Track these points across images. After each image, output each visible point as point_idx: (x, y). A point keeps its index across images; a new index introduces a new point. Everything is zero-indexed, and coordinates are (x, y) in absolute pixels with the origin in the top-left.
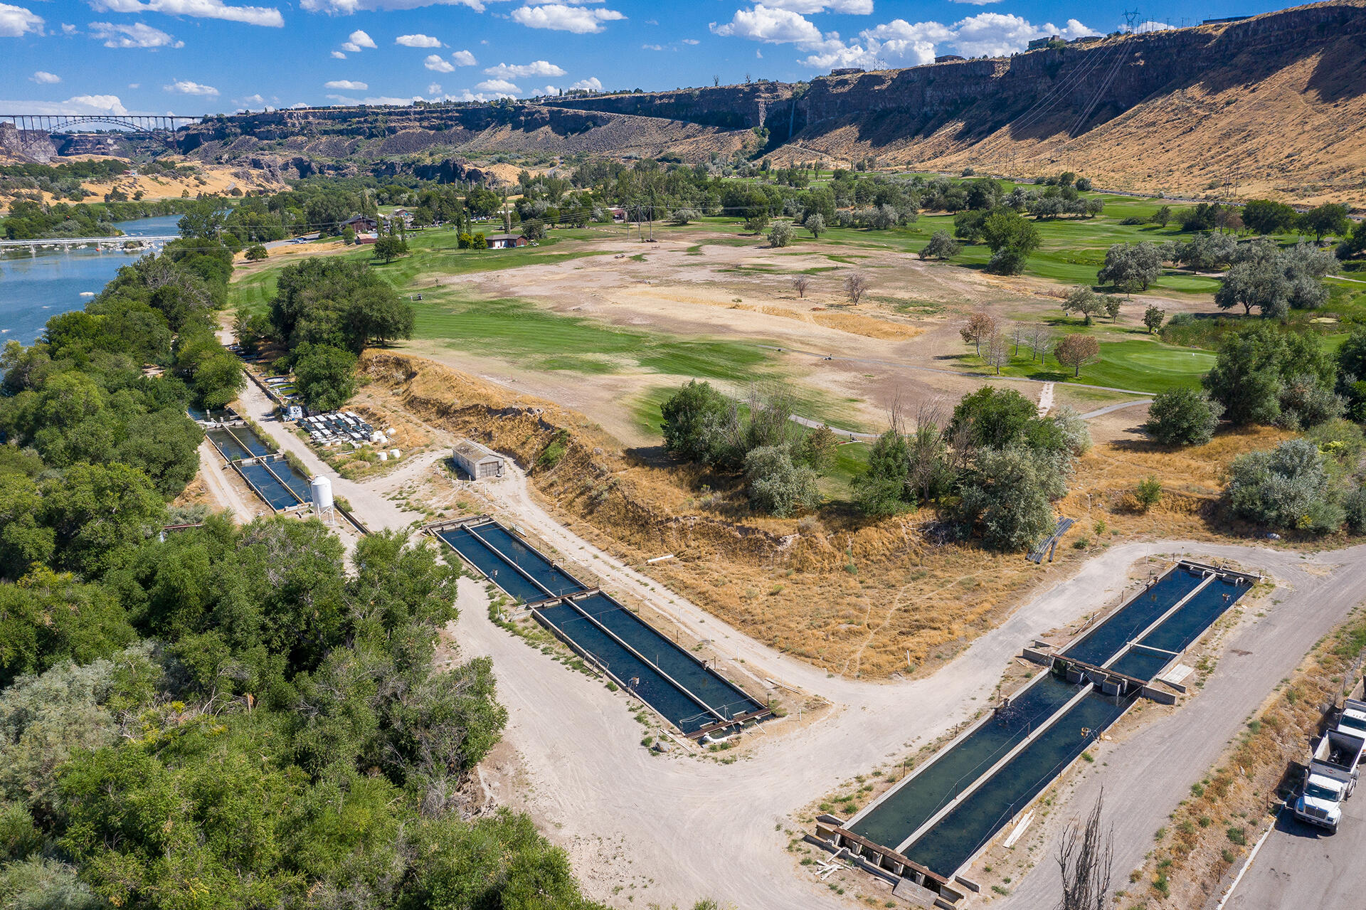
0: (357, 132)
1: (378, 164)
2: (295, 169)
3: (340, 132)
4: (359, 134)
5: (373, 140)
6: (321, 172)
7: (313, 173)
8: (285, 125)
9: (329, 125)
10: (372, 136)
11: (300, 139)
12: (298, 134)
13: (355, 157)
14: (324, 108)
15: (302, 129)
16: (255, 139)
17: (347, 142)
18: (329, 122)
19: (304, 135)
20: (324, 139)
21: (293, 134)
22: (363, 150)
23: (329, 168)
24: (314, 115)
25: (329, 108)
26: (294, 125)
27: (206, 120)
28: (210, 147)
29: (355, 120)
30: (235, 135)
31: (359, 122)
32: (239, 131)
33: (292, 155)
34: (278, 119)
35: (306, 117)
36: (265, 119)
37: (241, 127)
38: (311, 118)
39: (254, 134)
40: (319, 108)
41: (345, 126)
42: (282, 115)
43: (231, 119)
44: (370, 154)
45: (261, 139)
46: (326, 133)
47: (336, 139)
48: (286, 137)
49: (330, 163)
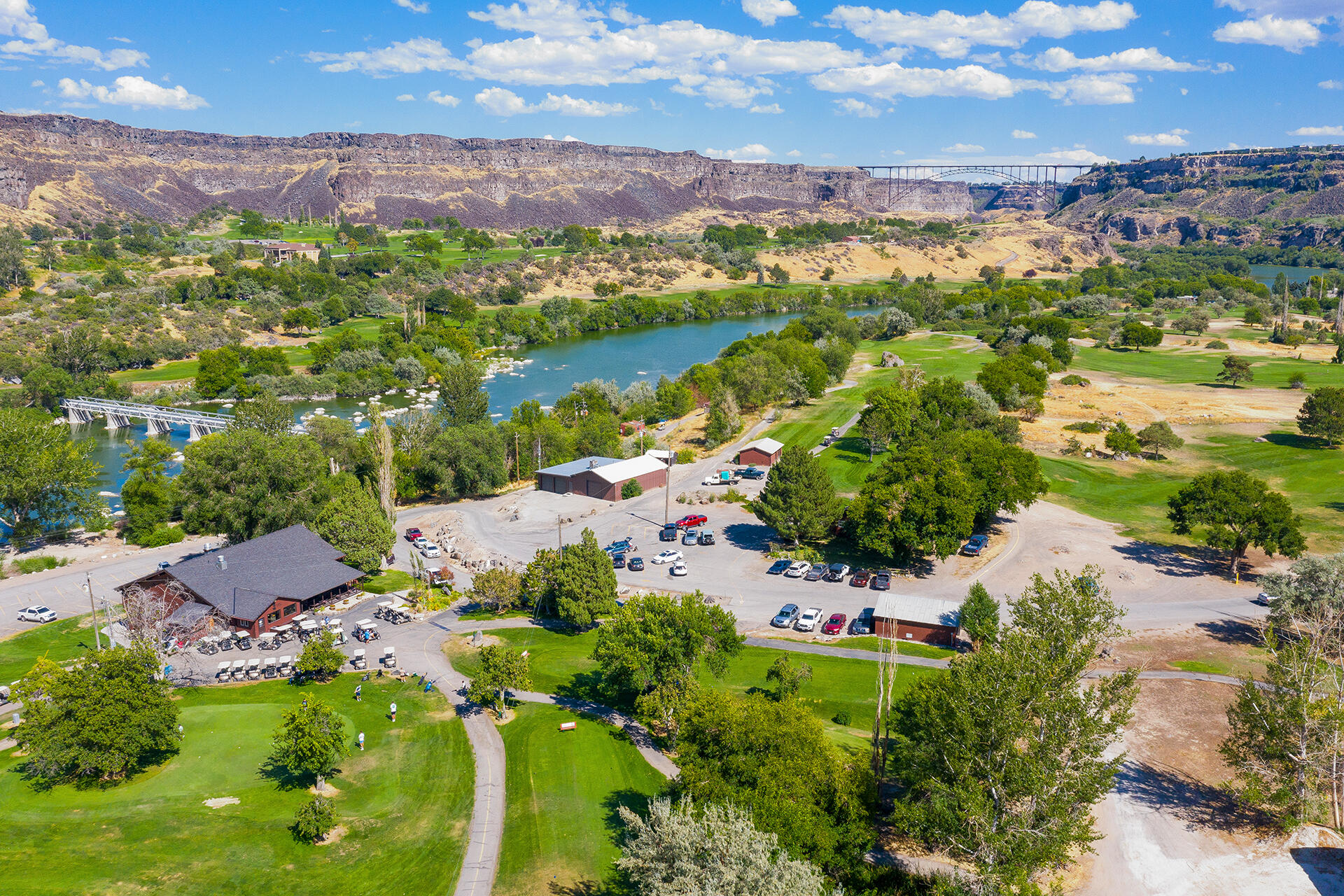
0: (1278, 183)
1: (1291, 228)
2: (1177, 232)
3: (1255, 184)
4: (1280, 186)
5: (1298, 194)
6: (1209, 237)
7: (1198, 238)
8: (1182, 174)
9: (1241, 173)
10: (1298, 188)
11: (1199, 191)
12: (1196, 186)
13: (1262, 217)
14: (1239, 152)
15: (1203, 179)
16: (1141, 192)
17: (1258, 197)
18: (1242, 170)
19: (1204, 187)
20: (1229, 192)
21: (1189, 186)
22: (1278, 210)
23: (1222, 232)
24: (1223, 161)
25: (1247, 151)
26: (1193, 175)
27: (1095, 168)
28: (1088, 202)
29: (1277, 167)
30: (1120, 187)
31: (1283, 170)
32: (1126, 182)
33: (1176, 212)
34: (1174, 166)
35: (1212, 163)
36: (1158, 167)
37: (1129, 178)
38: (1218, 165)
39: (1142, 187)
40: (1232, 152)
41: (1262, 175)
42: (1180, 162)
43: (1119, 168)
44: (1287, 213)
45: (1148, 192)
46: (1234, 184)
47: (1244, 192)
48: (1179, 190)
49: (1224, 226)
